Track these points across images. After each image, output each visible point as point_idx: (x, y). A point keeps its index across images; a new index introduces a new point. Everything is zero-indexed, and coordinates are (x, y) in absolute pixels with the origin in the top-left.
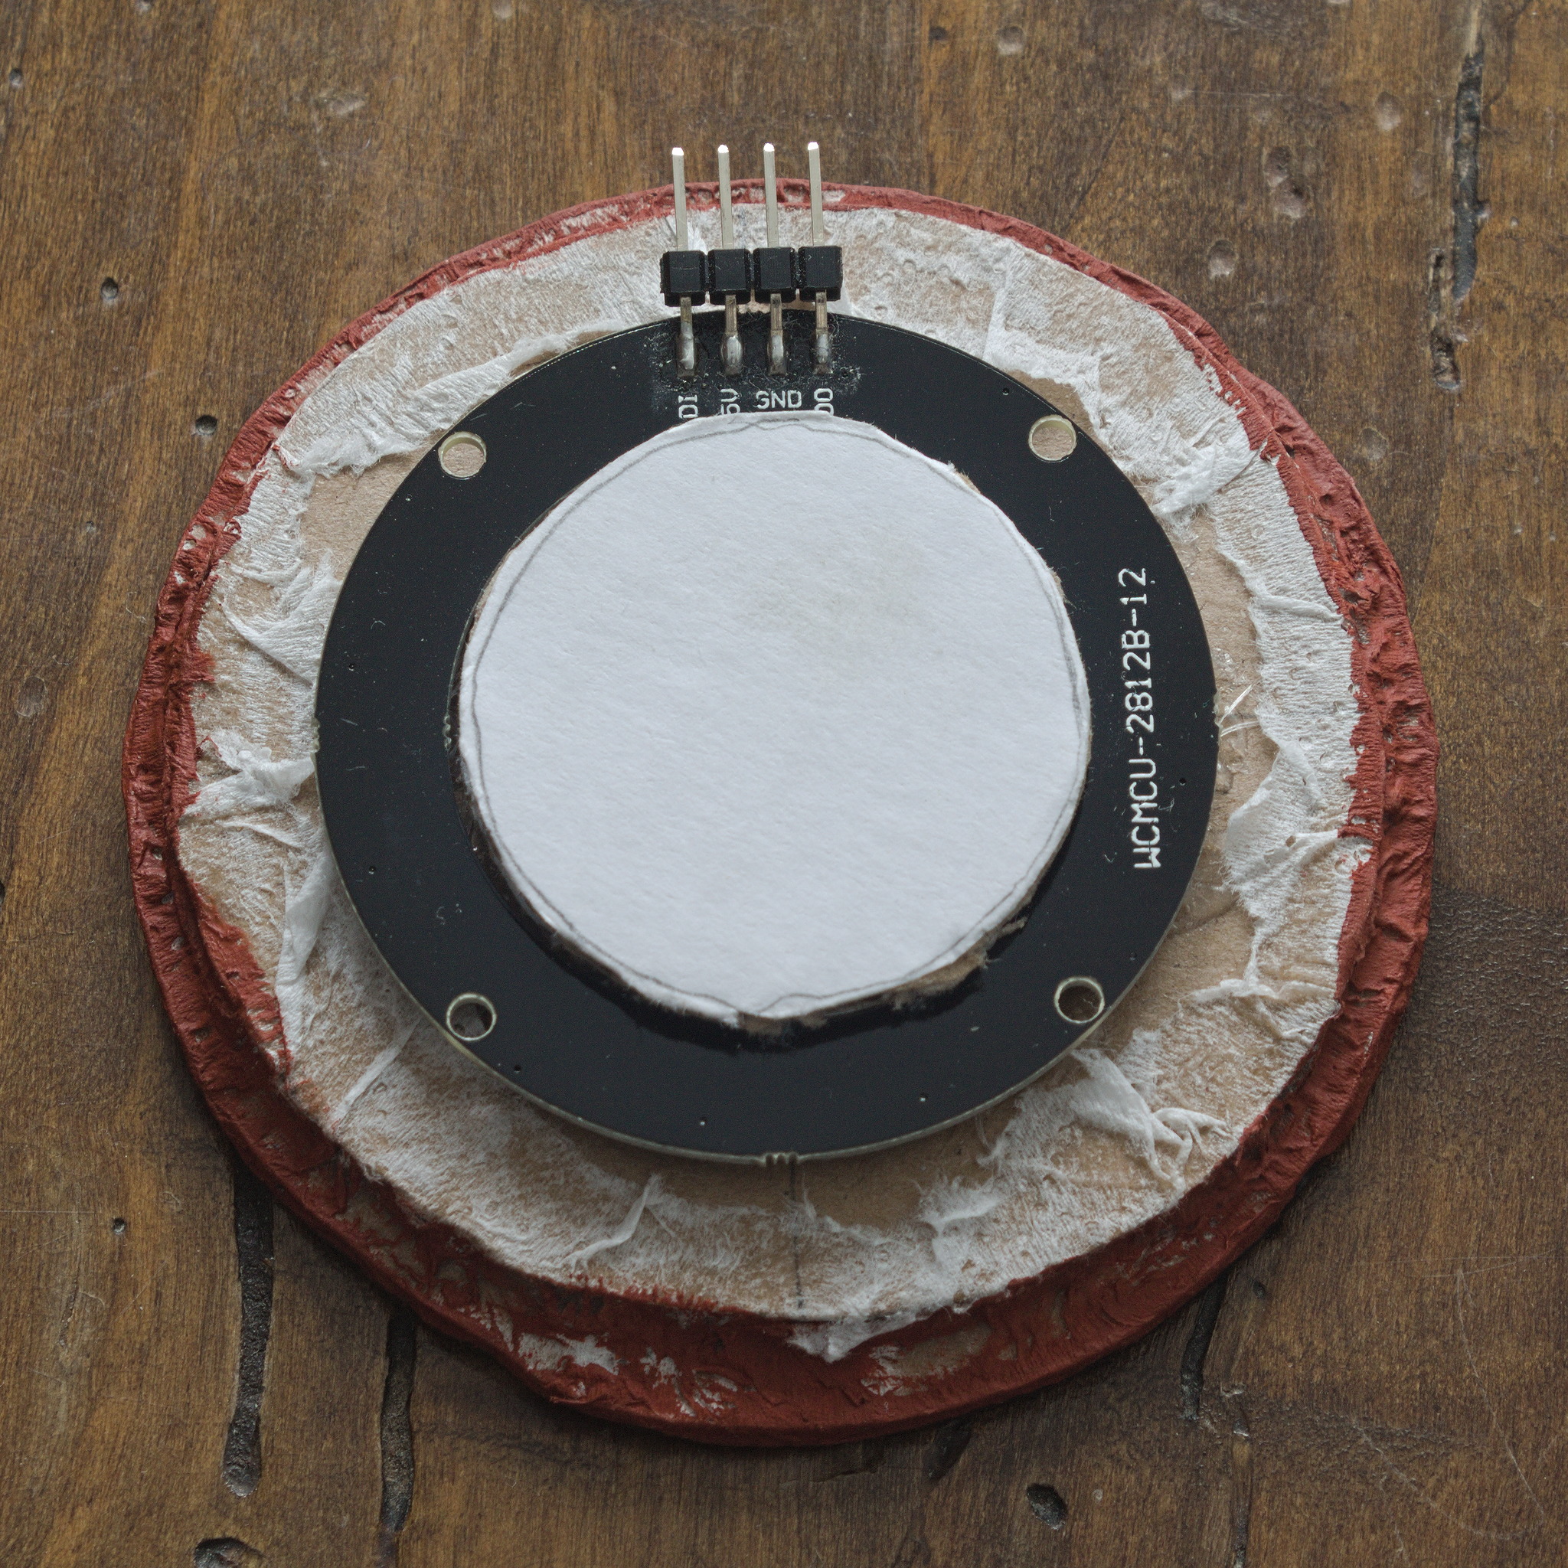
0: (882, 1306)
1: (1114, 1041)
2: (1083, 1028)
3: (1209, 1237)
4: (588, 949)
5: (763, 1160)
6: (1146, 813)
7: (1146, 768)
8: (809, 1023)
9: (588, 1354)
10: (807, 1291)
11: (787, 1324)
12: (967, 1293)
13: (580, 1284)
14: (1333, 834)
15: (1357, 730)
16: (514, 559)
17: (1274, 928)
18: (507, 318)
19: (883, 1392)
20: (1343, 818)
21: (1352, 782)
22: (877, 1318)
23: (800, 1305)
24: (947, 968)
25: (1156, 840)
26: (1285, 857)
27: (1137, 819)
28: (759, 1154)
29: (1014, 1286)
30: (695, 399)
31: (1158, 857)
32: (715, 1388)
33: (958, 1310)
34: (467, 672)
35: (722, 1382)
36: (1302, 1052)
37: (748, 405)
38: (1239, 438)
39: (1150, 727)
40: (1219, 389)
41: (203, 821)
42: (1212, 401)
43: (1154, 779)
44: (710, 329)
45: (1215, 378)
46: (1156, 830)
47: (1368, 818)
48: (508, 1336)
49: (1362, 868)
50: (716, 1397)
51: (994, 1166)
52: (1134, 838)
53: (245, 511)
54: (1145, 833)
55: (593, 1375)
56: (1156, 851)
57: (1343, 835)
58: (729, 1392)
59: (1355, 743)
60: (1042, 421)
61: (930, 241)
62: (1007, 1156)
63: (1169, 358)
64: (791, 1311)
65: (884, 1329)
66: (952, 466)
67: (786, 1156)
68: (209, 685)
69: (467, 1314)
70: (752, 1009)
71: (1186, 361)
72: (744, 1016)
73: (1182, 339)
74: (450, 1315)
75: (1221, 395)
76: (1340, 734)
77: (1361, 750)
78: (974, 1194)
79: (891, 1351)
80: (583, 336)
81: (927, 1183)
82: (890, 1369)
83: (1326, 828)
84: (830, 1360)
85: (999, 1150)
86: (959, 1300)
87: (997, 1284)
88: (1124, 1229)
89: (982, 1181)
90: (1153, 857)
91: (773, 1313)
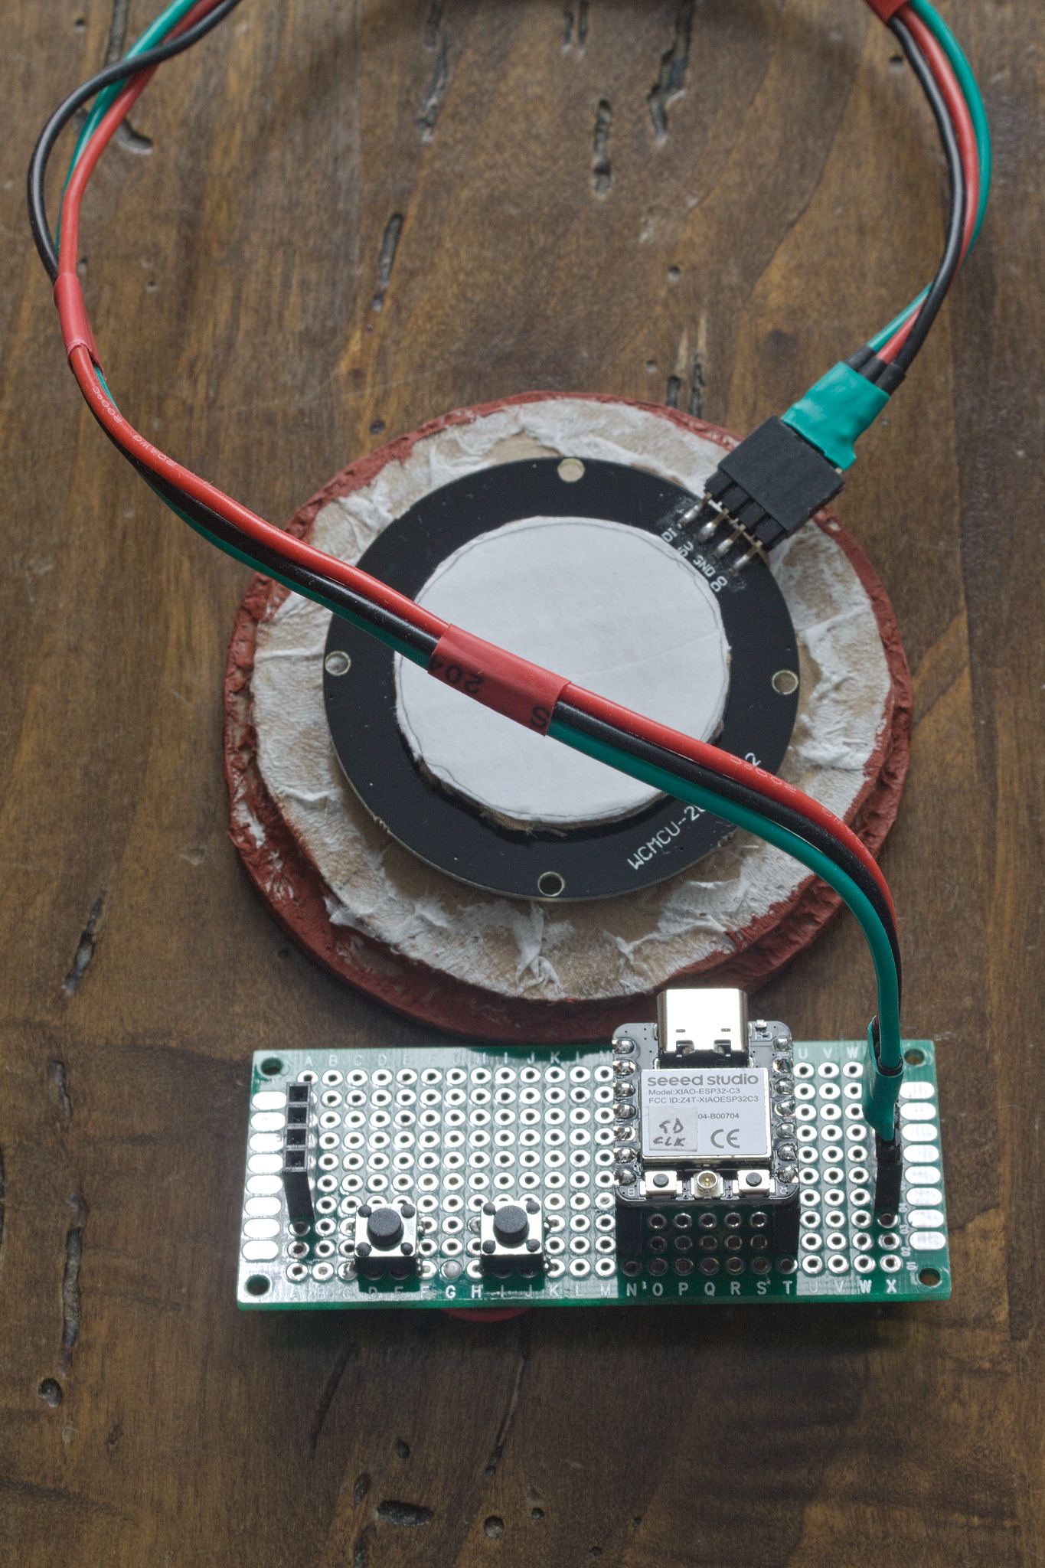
0: (366, 920)
1: (553, 914)
2: (541, 895)
3: (518, 1026)
4: (397, 679)
5: (375, 818)
6: (655, 846)
7: (674, 831)
8: (444, 787)
9: (257, 831)
10: (348, 886)
11: (329, 892)
12: (401, 946)
13: (276, 800)
14: (724, 929)
15: (778, 904)
16: (537, 520)
17: (661, 939)
18: (655, 445)
19: (341, 953)
20: (735, 929)
21: (754, 920)
22: (361, 921)
23: (340, 888)
24: (512, 819)
25: (646, 859)
26: (696, 918)
27: (649, 845)
28: (377, 815)
29: (421, 963)
30: (675, 535)
31: (640, 866)
32: (286, 890)
33: (393, 950)
34: (474, 542)
35: (291, 890)
36: (621, 993)
37: (691, 557)
38: (864, 756)
39: (693, 818)
40: (879, 732)
41: (342, 506)
42: (871, 735)
43: (672, 837)
44: (707, 514)
45: (883, 727)
46: (651, 855)
47: (745, 939)
48: (239, 796)
49: (721, 953)
50: (283, 893)
51: (461, 913)
52: (639, 850)
53: (484, 416)
54: (646, 853)
55: (250, 840)
56: (641, 862)
57: (727, 934)
58: (288, 895)
59: (772, 907)
60: (789, 672)
61: (839, 572)
62: (470, 915)
63: (874, 702)
64: (335, 889)
65: (360, 929)
66: (729, 648)
67: (385, 826)
68: (402, 464)
69: (234, 773)
70: (427, 760)
71: (879, 709)
72: (422, 760)
73: (888, 700)
74: (229, 767)
75: (877, 736)
76: (769, 897)
77: (771, 912)
78: (442, 914)
79: (360, 943)
80: (674, 478)
81: (431, 893)
82: (352, 948)
83: (724, 925)
84: (331, 920)
85: (469, 909)
86: (396, 946)
87: (414, 955)
88: (482, 984)
89: (451, 913)
90: (638, 864)
91: (327, 880)
